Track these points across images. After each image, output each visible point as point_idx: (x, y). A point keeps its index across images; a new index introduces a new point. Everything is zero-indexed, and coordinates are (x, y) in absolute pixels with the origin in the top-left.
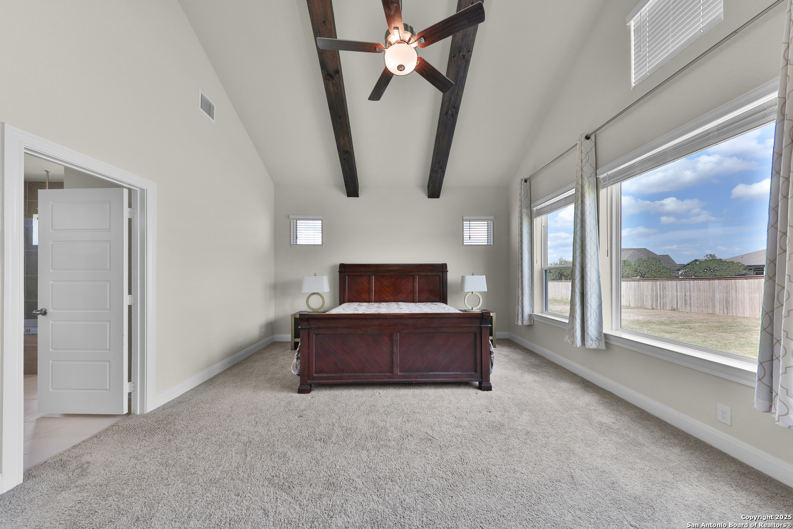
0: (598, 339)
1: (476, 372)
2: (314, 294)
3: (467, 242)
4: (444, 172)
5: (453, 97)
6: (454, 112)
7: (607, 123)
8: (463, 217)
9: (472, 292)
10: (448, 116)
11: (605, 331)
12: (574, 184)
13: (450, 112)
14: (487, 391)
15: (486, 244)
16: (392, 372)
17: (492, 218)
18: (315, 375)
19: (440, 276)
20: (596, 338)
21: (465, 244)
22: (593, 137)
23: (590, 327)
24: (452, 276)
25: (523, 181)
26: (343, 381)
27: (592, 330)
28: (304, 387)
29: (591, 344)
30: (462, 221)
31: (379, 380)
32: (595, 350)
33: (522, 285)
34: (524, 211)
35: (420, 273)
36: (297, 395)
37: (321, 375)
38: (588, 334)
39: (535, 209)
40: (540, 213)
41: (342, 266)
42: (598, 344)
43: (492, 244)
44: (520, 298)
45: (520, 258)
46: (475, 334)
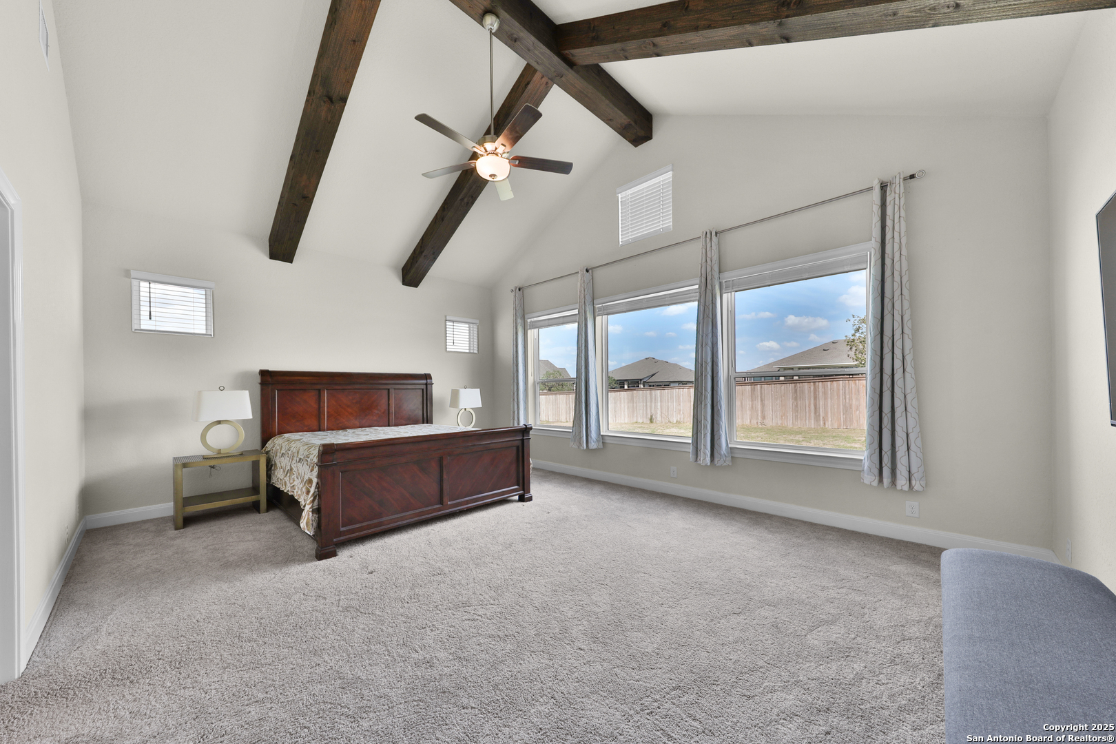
0: (598, 441)
1: (519, 486)
2: (219, 422)
3: (450, 348)
4: (435, 259)
5: (474, 187)
6: (471, 201)
7: (604, 265)
8: (446, 316)
9: (465, 409)
10: (463, 203)
11: (602, 434)
12: (577, 306)
13: (466, 200)
14: (531, 501)
15: (468, 351)
16: (441, 501)
17: (477, 321)
18: (342, 529)
19: (423, 389)
20: (596, 440)
21: (448, 350)
22: (590, 271)
23: (592, 431)
25: (518, 289)
27: (593, 435)
28: (325, 550)
29: (593, 445)
30: (444, 321)
32: (596, 449)
33: (518, 399)
34: (519, 321)
35: (398, 386)
37: (351, 527)
38: (591, 437)
39: (529, 320)
40: (537, 325)
41: (264, 374)
42: (597, 444)
43: (476, 352)
44: (516, 413)
45: (515, 369)
46: (518, 447)
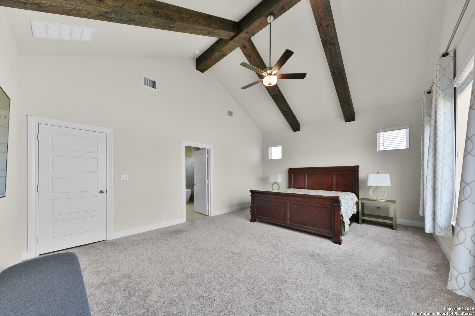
1: (331, 231)
2: (275, 183)
3: (380, 148)
6: (339, 71)
8: (376, 130)
9: (376, 187)
10: (336, 75)
14: (337, 244)
15: (405, 148)
16: (285, 221)
17: (408, 127)
18: (256, 216)
20: (446, 228)
21: (378, 150)
23: (439, 217)
24: (361, 174)
25: (426, 93)
26: (265, 220)
28: (252, 220)
29: (440, 232)
30: (376, 133)
31: (279, 224)
35: (337, 173)
36: (249, 222)
37: (258, 216)
41: (290, 169)
42: (446, 233)
43: (408, 148)
